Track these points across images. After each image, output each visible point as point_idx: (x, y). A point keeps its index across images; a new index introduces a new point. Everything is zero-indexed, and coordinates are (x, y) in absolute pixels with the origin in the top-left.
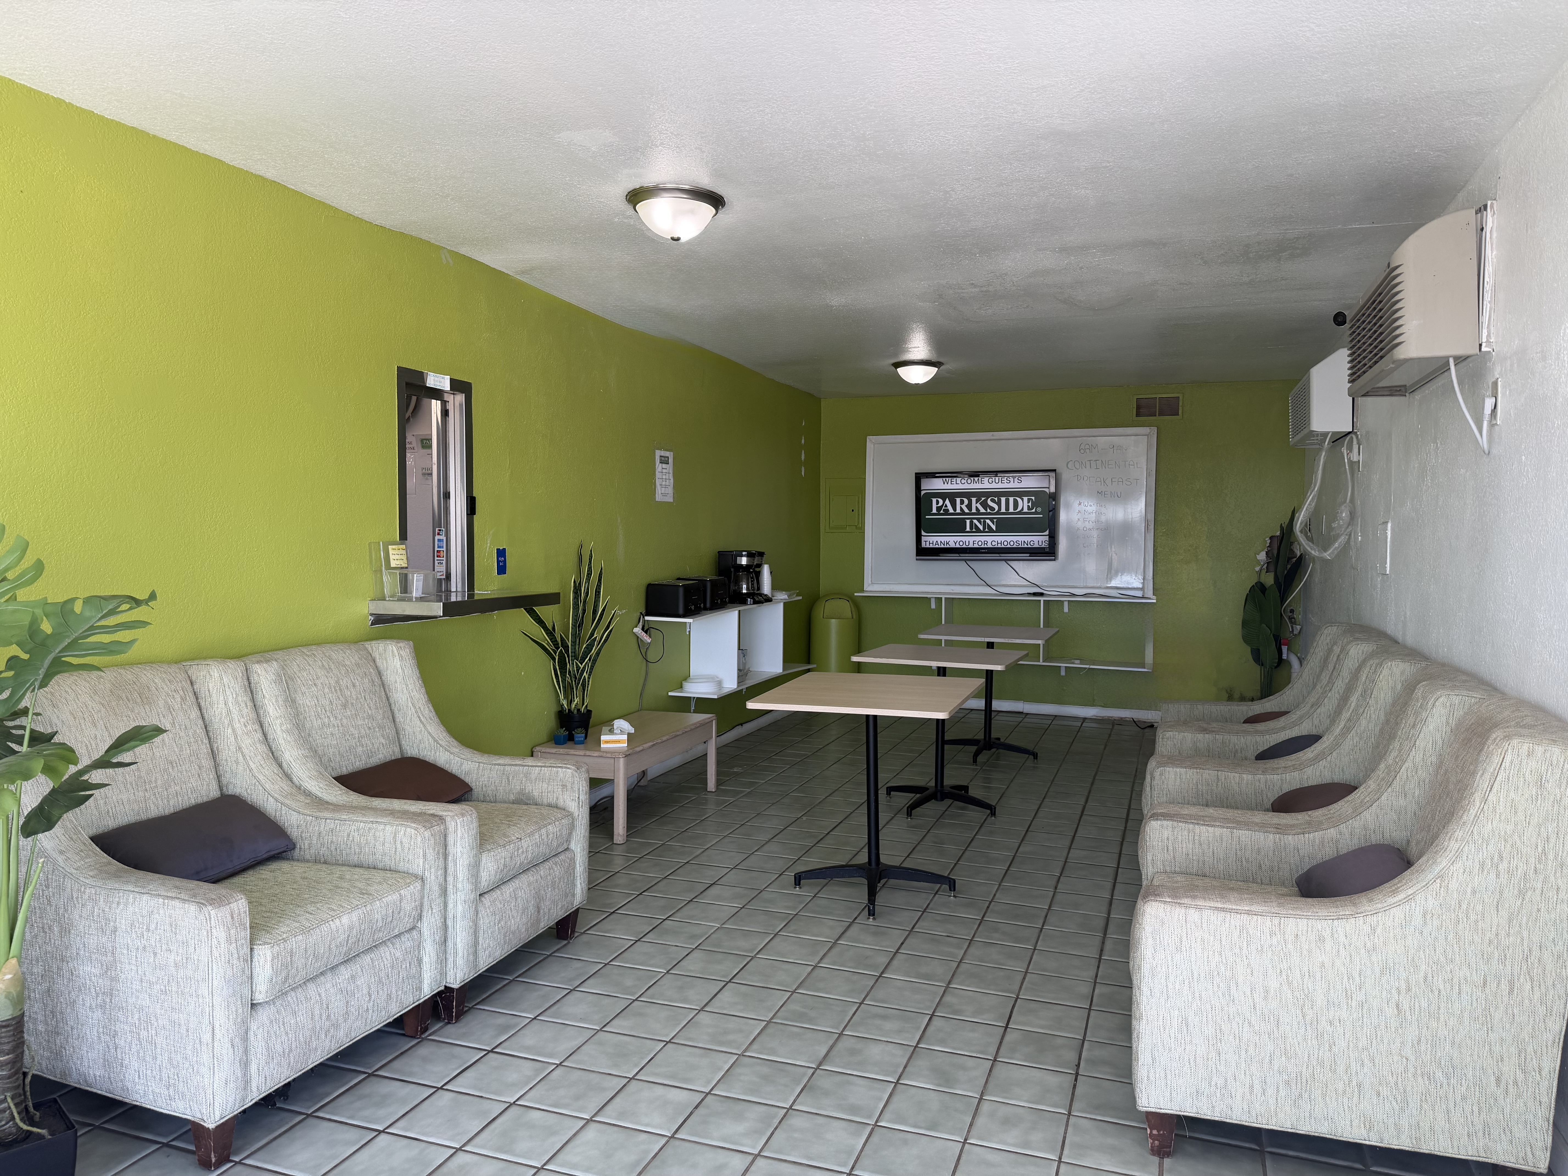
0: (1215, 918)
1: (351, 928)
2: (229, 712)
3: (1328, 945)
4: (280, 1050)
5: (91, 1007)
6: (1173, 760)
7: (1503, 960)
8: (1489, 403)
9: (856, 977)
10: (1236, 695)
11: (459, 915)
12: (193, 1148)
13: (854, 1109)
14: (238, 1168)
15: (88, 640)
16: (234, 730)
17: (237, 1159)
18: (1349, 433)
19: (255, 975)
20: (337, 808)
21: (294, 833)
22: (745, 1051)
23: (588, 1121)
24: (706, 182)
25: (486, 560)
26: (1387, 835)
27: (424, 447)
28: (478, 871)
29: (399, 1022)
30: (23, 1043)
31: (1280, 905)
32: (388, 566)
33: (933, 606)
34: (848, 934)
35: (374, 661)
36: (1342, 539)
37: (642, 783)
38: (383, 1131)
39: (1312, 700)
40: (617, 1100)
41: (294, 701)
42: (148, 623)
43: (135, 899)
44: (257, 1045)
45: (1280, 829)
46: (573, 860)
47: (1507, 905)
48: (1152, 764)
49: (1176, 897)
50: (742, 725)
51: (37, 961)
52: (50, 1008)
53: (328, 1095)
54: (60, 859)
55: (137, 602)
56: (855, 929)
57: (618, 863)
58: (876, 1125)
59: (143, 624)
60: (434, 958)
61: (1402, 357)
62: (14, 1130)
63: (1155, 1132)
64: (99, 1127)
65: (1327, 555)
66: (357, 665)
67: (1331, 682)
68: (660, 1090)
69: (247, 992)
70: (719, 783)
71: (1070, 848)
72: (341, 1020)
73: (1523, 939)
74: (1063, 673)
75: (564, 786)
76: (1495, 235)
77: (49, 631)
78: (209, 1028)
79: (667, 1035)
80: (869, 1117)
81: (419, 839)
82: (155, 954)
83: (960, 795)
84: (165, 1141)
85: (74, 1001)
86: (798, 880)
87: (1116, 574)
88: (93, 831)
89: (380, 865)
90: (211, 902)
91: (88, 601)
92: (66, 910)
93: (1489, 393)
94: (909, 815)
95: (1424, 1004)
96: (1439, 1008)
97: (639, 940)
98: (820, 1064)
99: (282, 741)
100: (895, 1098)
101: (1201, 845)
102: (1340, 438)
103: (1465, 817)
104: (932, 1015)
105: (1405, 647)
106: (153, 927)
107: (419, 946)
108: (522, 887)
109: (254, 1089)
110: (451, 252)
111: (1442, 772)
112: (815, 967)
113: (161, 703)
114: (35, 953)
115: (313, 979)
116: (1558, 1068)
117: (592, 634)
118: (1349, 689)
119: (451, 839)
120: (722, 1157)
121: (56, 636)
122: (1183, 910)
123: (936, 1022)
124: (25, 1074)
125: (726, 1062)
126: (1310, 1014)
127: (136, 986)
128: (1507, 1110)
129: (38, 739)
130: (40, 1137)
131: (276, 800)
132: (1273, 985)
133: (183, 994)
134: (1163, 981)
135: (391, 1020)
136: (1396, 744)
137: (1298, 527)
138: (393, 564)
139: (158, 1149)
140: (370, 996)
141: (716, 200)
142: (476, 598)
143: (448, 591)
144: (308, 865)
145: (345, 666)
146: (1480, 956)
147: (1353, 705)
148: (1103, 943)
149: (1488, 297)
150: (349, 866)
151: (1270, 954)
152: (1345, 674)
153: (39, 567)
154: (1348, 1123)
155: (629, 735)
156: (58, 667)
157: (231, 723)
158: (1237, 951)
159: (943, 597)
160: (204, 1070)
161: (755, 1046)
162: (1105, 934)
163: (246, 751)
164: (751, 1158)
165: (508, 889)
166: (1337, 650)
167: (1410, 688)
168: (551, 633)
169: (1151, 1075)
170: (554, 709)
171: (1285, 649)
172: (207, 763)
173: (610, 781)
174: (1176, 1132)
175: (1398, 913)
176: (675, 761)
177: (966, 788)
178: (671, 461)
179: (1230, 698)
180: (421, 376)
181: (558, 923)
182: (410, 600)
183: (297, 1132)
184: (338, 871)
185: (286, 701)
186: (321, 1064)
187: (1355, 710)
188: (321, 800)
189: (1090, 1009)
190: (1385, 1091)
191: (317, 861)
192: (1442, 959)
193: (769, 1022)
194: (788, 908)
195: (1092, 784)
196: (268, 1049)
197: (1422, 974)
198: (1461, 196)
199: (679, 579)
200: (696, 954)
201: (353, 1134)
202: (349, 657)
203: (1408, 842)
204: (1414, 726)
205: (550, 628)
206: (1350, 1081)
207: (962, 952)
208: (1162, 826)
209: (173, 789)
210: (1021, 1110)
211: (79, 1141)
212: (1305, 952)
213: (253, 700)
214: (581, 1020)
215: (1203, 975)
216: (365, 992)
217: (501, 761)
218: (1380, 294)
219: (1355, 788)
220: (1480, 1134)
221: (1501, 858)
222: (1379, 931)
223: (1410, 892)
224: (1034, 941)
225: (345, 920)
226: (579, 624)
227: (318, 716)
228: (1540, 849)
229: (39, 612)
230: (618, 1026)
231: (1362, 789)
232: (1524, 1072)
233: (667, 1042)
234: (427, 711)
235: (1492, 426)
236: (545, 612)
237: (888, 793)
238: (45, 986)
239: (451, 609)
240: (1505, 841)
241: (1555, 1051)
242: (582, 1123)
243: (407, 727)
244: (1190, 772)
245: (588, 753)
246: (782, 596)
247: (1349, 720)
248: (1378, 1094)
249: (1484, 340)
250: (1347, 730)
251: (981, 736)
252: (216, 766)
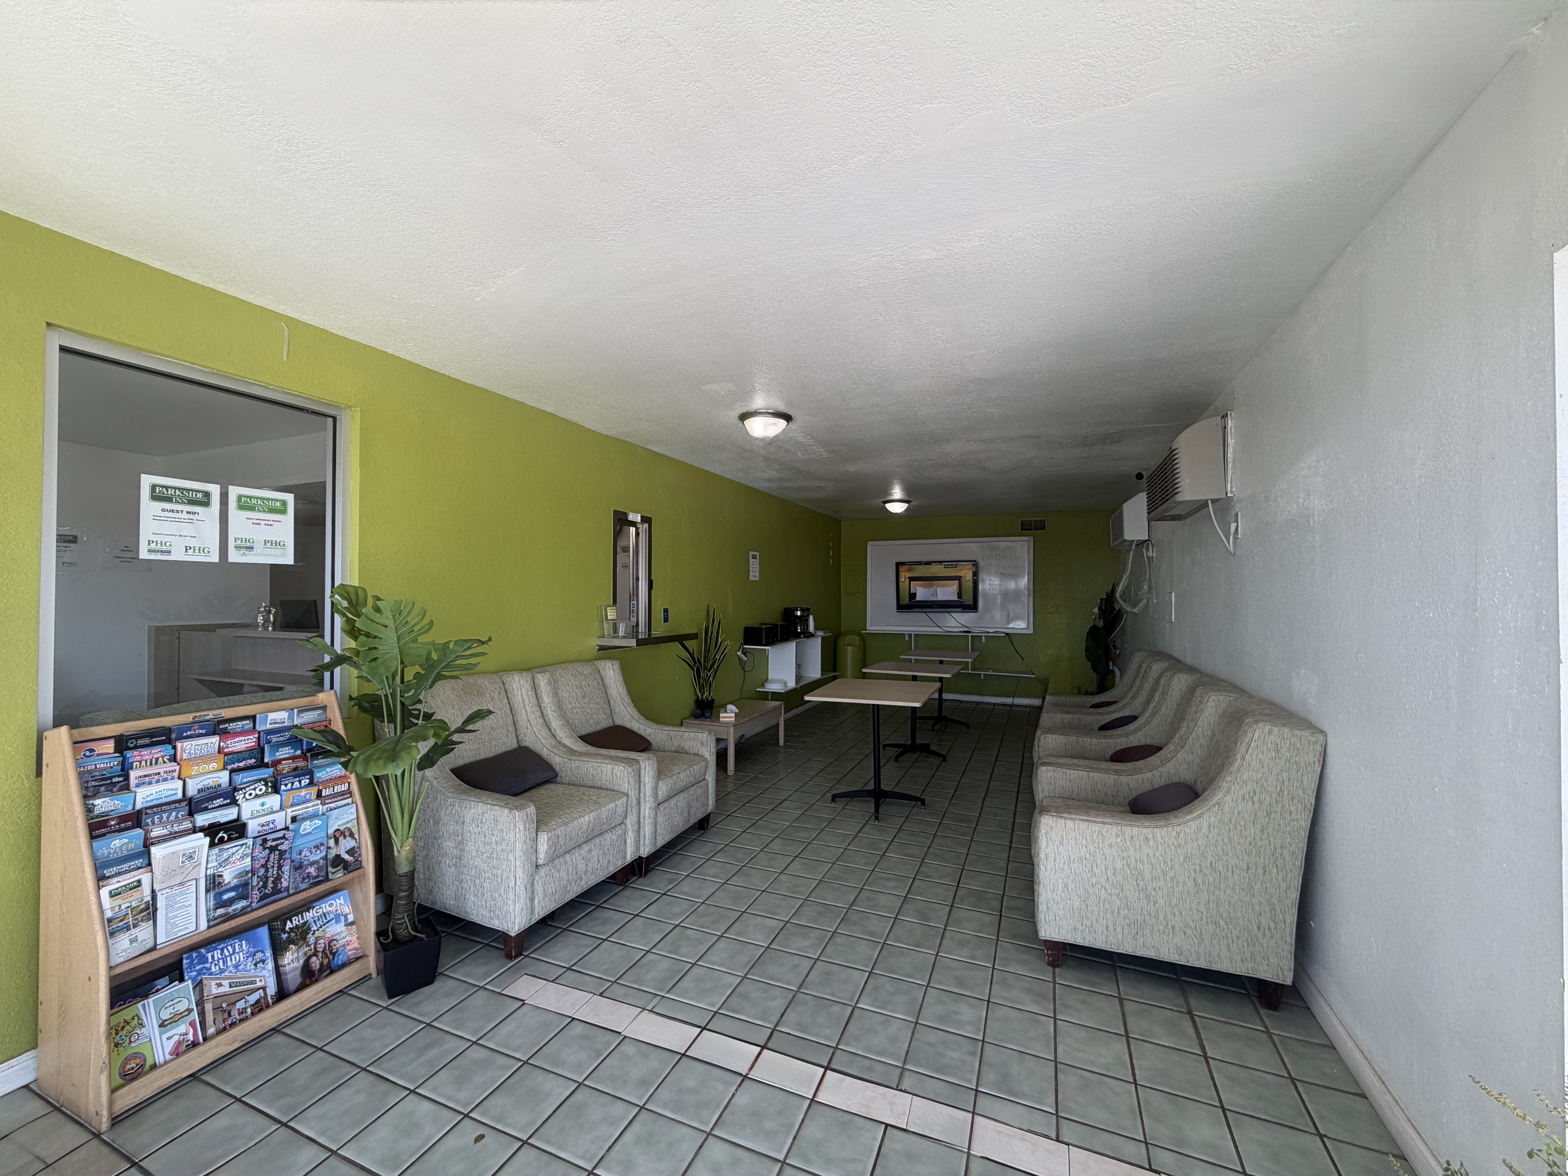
0: (1083, 826)
1: (589, 822)
2: (523, 700)
3: (1151, 843)
4: (551, 892)
5: (449, 866)
6: (1050, 730)
7: (1259, 854)
8: (1233, 526)
9: (869, 855)
10: (1083, 691)
11: (647, 815)
12: (502, 947)
13: (872, 934)
14: (527, 959)
15: (456, 663)
16: (526, 710)
17: (526, 954)
18: (1147, 540)
19: (538, 849)
20: (581, 754)
21: (557, 768)
22: (808, 897)
23: (721, 936)
24: (782, 408)
25: (658, 615)
26: (1182, 778)
27: (624, 551)
28: (657, 791)
29: (613, 877)
30: (414, 885)
31: (1122, 818)
32: (607, 619)
33: (907, 639)
34: (863, 830)
35: (599, 671)
36: (1145, 601)
37: (742, 740)
38: (606, 940)
39: (1131, 695)
40: (735, 925)
41: (557, 694)
42: (485, 654)
43: (474, 805)
44: (539, 889)
45: (1117, 772)
46: (707, 785)
47: (1260, 822)
48: (1038, 733)
49: (1059, 813)
50: (797, 707)
51: (421, 839)
52: (426, 865)
53: (575, 917)
54: (435, 782)
55: (483, 643)
56: (867, 826)
57: (730, 787)
58: (884, 943)
59: (483, 654)
60: (633, 840)
61: (1181, 500)
62: (407, 935)
63: (1049, 952)
64: (451, 933)
65: (1135, 610)
66: (591, 674)
67: (1142, 685)
68: (760, 919)
69: (534, 859)
70: (786, 741)
71: (990, 780)
72: (583, 875)
73: (1270, 842)
74: (982, 677)
75: (702, 743)
76: (1233, 431)
77: (436, 658)
78: (513, 879)
79: (762, 887)
80: (881, 938)
81: (626, 772)
82: (485, 837)
83: (925, 749)
84: (486, 942)
85: (440, 862)
86: (834, 798)
87: (1012, 621)
88: (451, 767)
89: (604, 787)
90: (516, 808)
91: (456, 642)
92: (437, 811)
93: (1233, 520)
94: (896, 760)
95: (1211, 879)
96: (1220, 883)
97: (744, 831)
98: (851, 906)
99: (551, 717)
100: (895, 928)
101: (1070, 780)
102: (1141, 543)
103: (1232, 769)
104: (914, 878)
105: (1186, 665)
106: (484, 821)
107: (625, 833)
108: (680, 801)
109: (536, 914)
110: (642, 448)
111: (1215, 740)
112: (845, 849)
113: (488, 695)
114: (419, 834)
115: (568, 852)
116: (1295, 921)
117: (715, 656)
118: (1154, 689)
119: (642, 772)
120: (797, 960)
121: (440, 661)
122: (1063, 821)
123: (917, 883)
124: (414, 903)
125: (797, 904)
126: (1141, 884)
127: (474, 853)
128: (1265, 946)
129: (428, 716)
130: (421, 939)
131: (548, 750)
132: (1119, 865)
133: (500, 859)
134: (1052, 862)
135: (609, 875)
136: (1185, 723)
137: (1118, 594)
138: (609, 617)
139: (482, 948)
140: (599, 861)
141: (788, 418)
142: (652, 636)
143: (638, 632)
144: (565, 786)
145: (584, 674)
146: (1244, 851)
147: (1157, 699)
148: (1012, 837)
149: (1230, 466)
150: (587, 787)
151: (1116, 847)
152: (1151, 681)
153: (431, 623)
154: (1167, 950)
155: (736, 713)
156: (439, 677)
157: (524, 707)
158: (1096, 845)
159: (913, 633)
160: (510, 902)
161: (813, 895)
162: (1013, 831)
163: (532, 722)
164: (814, 961)
165: (673, 801)
166: (1144, 666)
167: (1192, 690)
168: (692, 655)
169: (1047, 918)
170: (694, 698)
171: (1111, 663)
172: (511, 728)
173: (726, 740)
174: (1063, 952)
175: (1193, 825)
176: (760, 728)
177: (929, 745)
178: (758, 557)
179: (1079, 693)
180: (626, 515)
181: (699, 821)
182: (618, 637)
183: (559, 939)
184: (582, 789)
185: (553, 694)
186: (572, 900)
187: (1158, 702)
188: (571, 749)
189: (1006, 877)
190: (1189, 932)
191: (569, 784)
192: (1221, 853)
193: (821, 881)
194: (828, 814)
195: (1001, 742)
196: (544, 890)
197: (1209, 862)
198: (1211, 408)
199: (762, 624)
200: (777, 840)
201: (589, 941)
202: (586, 670)
203: (1195, 781)
204: (1196, 713)
205: (691, 652)
206: (1167, 925)
207: (930, 842)
208: (1047, 770)
209: (494, 743)
210: (969, 936)
211: (442, 940)
212: (1137, 847)
213: (536, 694)
214: (714, 877)
215: (1076, 859)
216: (596, 859)
217: (667, 729)
218: (1165, 464)
219: (1159, 749)
220: (1249, 959)
221: (1255, 793)
222: (1181, 835)
223: (1200, 812)
224: (971, 835)
225: (587, 818)
226: (707, 651)
227: (570, 703)
228: (1278, 788)
229: (431, 648)
230: (736, 881)
231: (1165, 749)
232: (1275, 922)
233: (763, 891)
234: (627, 700)
235: (1235, 538)
236: (690, 644)
237: (884, 748)
238: (424, 853)
239: (640, 643)
240: (1257, 783)
241: (1293, 910)
242: (716, 938)
243: (616, 708)
244: (1061, 737)
245: (713, 724)
246: (821, 633)
247: (1155, 707)
248: (1185, 933)
249: (1229, 490)
250: (1154, 714)
251: (936, 714)
252: (516, 730)
